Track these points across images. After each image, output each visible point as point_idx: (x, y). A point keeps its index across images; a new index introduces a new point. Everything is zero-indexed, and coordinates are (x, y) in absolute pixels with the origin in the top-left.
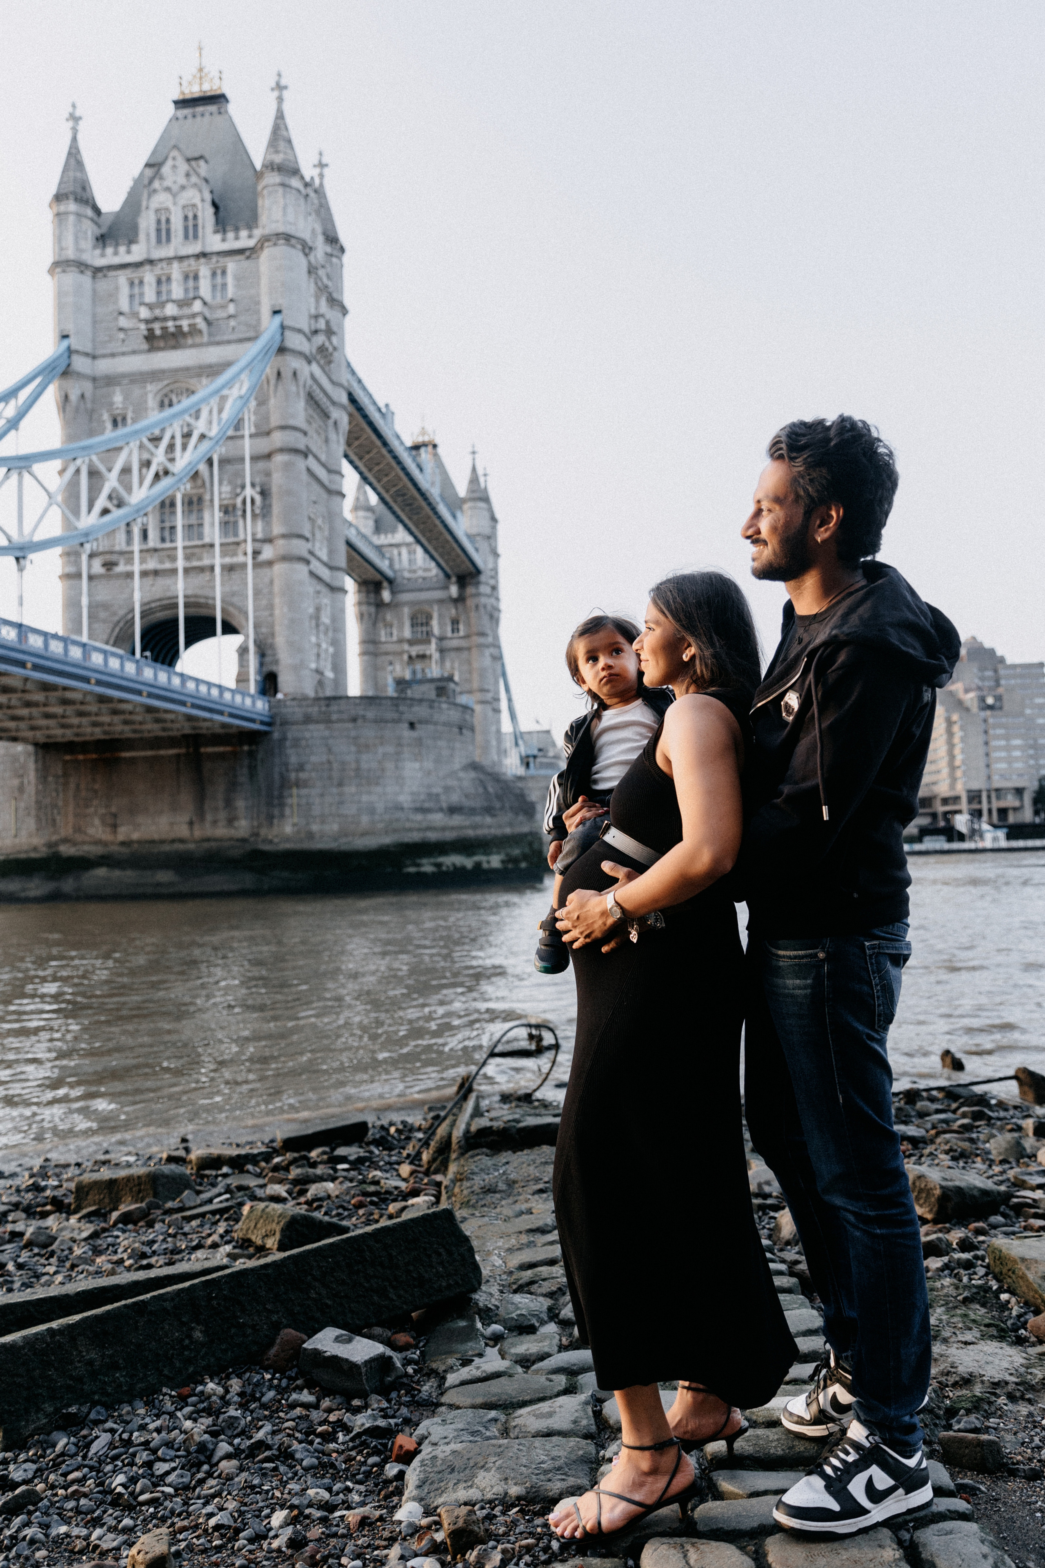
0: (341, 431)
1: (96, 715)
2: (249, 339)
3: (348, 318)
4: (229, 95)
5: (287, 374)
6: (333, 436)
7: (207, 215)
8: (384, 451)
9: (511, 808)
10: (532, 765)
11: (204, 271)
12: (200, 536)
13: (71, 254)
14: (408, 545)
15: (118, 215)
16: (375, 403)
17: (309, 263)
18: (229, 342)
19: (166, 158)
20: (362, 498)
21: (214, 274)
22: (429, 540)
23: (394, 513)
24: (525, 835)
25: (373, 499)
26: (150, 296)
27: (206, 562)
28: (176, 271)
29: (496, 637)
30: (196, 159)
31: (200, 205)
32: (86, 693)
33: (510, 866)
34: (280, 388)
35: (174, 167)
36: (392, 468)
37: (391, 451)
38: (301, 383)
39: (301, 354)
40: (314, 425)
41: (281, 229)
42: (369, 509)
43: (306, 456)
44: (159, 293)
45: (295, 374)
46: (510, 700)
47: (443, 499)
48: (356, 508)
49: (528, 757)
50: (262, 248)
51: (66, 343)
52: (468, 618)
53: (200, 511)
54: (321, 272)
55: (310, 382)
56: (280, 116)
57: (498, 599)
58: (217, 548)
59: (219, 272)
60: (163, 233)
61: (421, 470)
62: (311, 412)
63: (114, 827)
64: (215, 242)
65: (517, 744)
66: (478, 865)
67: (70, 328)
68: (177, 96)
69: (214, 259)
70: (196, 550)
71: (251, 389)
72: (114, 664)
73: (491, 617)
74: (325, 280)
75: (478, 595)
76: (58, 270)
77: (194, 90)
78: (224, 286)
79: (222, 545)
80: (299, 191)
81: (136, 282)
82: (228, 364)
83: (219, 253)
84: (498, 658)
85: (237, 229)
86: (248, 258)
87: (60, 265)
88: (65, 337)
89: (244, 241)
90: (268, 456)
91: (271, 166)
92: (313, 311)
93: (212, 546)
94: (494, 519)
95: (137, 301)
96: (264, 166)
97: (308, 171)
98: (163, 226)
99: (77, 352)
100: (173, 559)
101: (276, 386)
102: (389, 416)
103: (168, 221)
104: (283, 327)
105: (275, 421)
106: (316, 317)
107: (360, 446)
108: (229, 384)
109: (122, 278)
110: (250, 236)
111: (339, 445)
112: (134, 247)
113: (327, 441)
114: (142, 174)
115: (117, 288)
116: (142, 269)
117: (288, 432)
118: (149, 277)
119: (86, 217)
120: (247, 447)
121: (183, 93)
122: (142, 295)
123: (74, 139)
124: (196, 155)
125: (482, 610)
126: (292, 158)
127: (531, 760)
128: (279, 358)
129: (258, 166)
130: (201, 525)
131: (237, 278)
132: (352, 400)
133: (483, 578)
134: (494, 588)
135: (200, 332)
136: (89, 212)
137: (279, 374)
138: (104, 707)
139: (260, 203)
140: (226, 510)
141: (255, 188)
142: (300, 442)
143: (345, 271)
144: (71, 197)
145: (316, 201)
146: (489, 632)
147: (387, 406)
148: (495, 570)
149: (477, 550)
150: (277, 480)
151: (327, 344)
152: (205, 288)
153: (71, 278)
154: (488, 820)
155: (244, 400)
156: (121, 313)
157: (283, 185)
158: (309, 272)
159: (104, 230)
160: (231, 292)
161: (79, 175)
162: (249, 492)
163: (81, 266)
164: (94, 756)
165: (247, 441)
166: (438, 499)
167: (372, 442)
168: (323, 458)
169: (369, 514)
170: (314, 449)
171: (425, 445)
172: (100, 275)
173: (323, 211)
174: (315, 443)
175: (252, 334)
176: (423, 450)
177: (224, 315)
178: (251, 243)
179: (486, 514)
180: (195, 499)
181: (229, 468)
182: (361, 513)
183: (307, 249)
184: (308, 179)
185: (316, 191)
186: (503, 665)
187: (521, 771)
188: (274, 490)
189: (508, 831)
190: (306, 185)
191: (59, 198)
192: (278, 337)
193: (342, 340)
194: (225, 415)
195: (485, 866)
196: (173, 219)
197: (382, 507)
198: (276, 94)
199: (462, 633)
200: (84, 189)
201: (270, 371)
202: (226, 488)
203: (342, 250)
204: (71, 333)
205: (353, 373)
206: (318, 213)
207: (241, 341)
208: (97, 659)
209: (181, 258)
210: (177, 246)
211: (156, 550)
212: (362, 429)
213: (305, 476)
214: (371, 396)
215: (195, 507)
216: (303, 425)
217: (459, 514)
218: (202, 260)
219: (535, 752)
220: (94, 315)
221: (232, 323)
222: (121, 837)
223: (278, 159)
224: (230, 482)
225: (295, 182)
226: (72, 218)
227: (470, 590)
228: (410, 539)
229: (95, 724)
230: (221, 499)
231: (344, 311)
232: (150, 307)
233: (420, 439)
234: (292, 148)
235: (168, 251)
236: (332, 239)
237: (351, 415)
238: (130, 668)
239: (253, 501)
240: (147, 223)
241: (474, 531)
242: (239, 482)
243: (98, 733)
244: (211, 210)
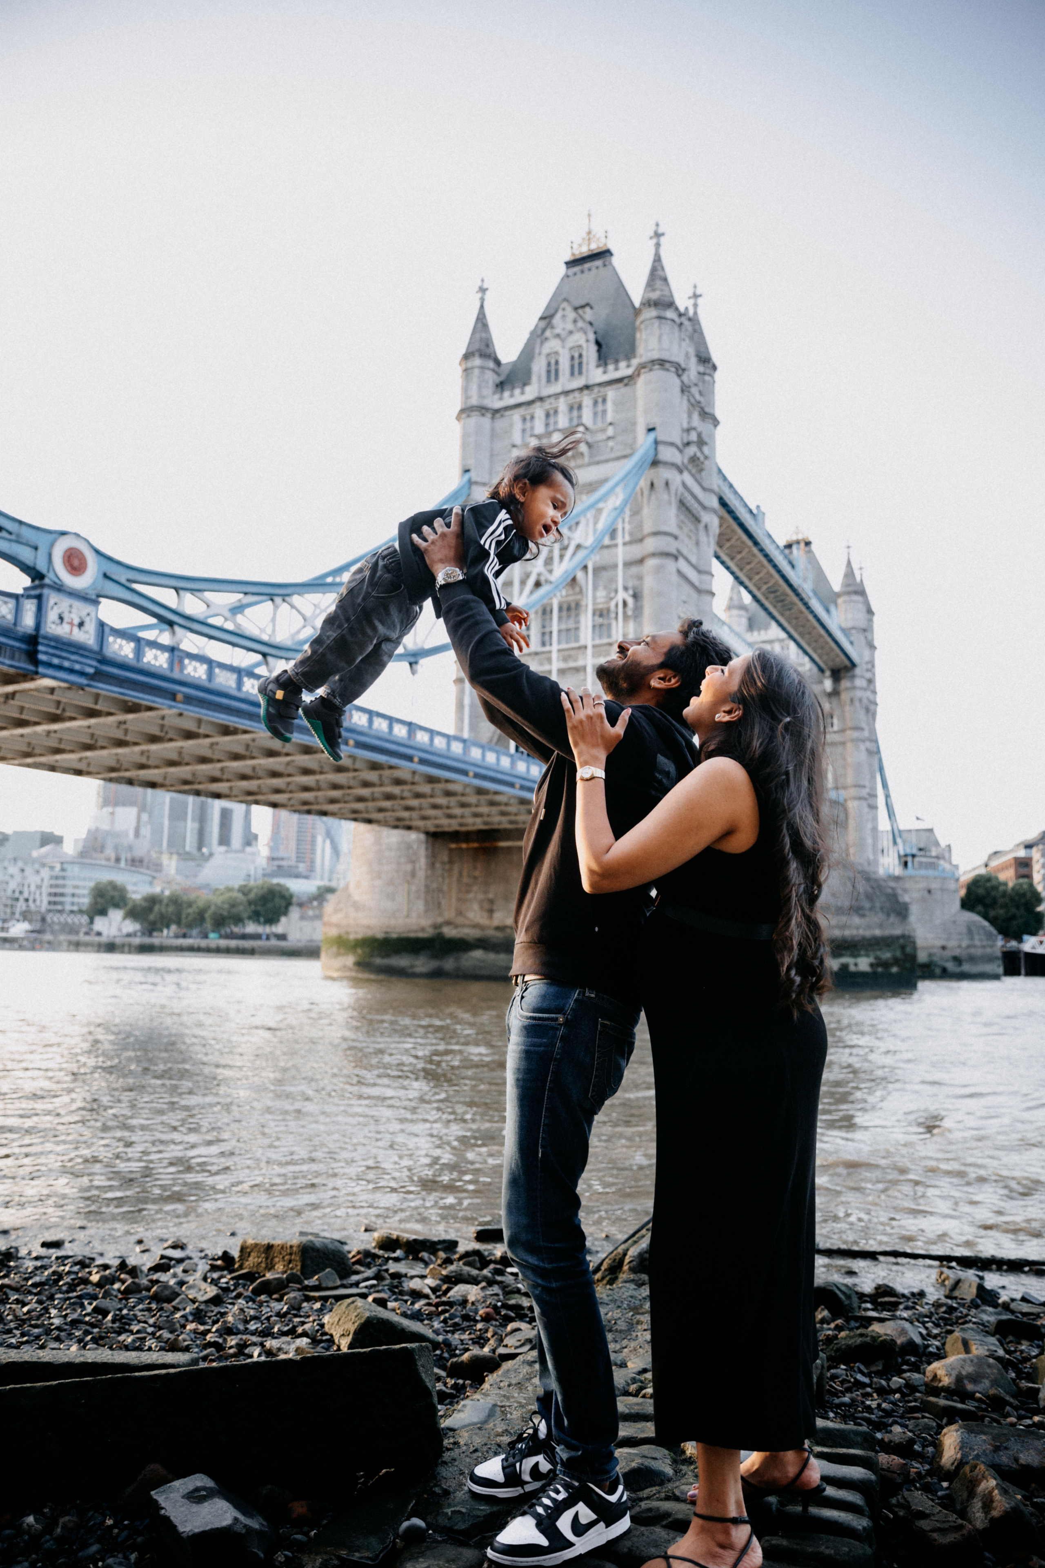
0: (711, 534)
1: (477, 806)
2: (625, 457)
3: (719, 428)
4: (613, 250)
5: (659, 484)
6: (703, 538)
7: (591, 353)
8: (755, 550)
9: (882, 909)
10: (910, 864)
11: (587, 401)
12: (577, 639)
13: (474, 401)
14: (781, 641)
15: (515, 364)
16: (746, 506)
17: (682, 382)
18: (607, 461)
19: (556, 311)
20: (735, 597)
21: (595, 403)
22: (801, 635)
23: (766, 609)
24: (898, 938)
25: (747, 598)
26: (539, 427)
27: (580, 663)
28: (562, 404)
29: (873, 731)
30: (583, 307)
31: (584, 345)
32: (466, 786)
33: (880, 970)
34: (653, 497)
35: (564, 316)
36: (763, 566)
37: (762, 550)
38: (673, 491)
39: (674, 465)
40: (686, 530)
41: (656, 355)
42: (743, 607)
43: (676, 558)
44: (547, 425)
45: (667, 484)
46: (887, 796)
47: (815, 593)
48: (729, 608)
49: (906, 856)
50: (639, 375)
51: (467, 476)
52: (843, 711)
53: (577, 615)
54: (694, 390)
55: (681, 489)
56: (658, 259)
57: (874, 692)
58: (590, 650)
59: (600, 400)
60: (552, 373)
61: (793, 566)
62: (682, 517)
63: (491, 912)
64: (597, 375)
65: (895, 843)
66: (844, 967)
67: (471, 463)
68: (568, 257)
69: (596, 389)
70: (573, 652)
71: (625, 502)
72: (491, 758)
73: (867, 710)
74: (698, 397)
75: (854, 688)
76: (464, 416)
77: (584, 250)
78: (604, 412)
79: (594, 646)
80: (673, 321)
81: (528, 417)
82: (606, 480)
83: (600, 385)
84: (875, 752)
85: (617, 361)
86: (626, 385)
87: (466, 411)
88: (467, 471)
89: (624, 370)
90: (641, 561)
91: (649, 303)
92: (685, 426)
93: (586, 647)
94: (870, 612)
95: (528, 433)
96: (643, 304)
97: (682, 302)
98: (553, 367)
99: (476, 483)
100: (549, 660)
101: (650, 495)
102: (760, 517)
103: (557, 362)
104: (656, 442)
105: (648, 528)
106: (688, 430)
107: (732, 547)
108: (604, 498)
109: (516, 416)
110: (628, 366)
111: (709, 546)
112: (528, 389)
113: (697, 543)
114: (537, 326)
115: (511, 425)
116: (534, 406)
117: (659, 538)
118: (539, 412)
119: (488, 369)
120: (621, 554)
121: (573, 254)
122: (532, 428)
123: (482, 307)
124: (583, 303)
125: (857, 703)
126: (667, 293)
127: (909, 859)
128: (653, 471)
129: (637, 304)
130: (577, 629)
131: (616, 404)
132: (723, 503)
133: (858, 671)
134: (871, 681)
135: (582, 454)
136: (491, 364)
137: (652, 485)
138: (483, 798)
139: (638, 335)
140: (601, 613)
141: (633, 323)
142: (671, 546)
143: (717, 385)
144: (477, 355)
145: (690, 329)
146: (864, 725)
147: (758, 507)
148: (872, 663)
149: (852, 643)
150: (649, 583)
151: (699, 454)
152: (587, 416)
153: (475, 420)
154: (856, 920)
155: (620, 510)
156: (514, 446)
157: (659, 318)
158: (682, 391)
159: (502, 378)
160: (610, 417)
161: (484, 335)
162: (621, 595)
163: (482, 410)
164: (476, 845)
165: (620, 549)
166: (811, 594)
167: (743, 543)
168: (694, 560)
169: (743, 613)
170: (685, 551)
171: (798, 542)
172: (498, 415)
173: (696, 335)
174: (686, 546)
175: (628, 451)
176: (794, 548)
177: (604, 437)
178: (629, 372)
179: (862, 608)
180: (573, 605)
181: (605, 575)
182: (735, 612)
183: (680, 370)
184: (682, 309)
185: (690, 319)
186: (880, 760)
187: (898, 871)
188: (646, 592)
189: (878, 932)
190: (680, 315)
191: (467, 356)
192: (652, 452)
193: (713, 449)
194: (600, 526)
195: (852, 968)
196: (561, 360)
197: (755, 605)
198: (654, 241)
199: (836, 728)
200: (487, 346)
201: (643, 483)
202: (601, 594)
203: (714, 368)
204: (472, 468)
205: (725, 479)
206: (691, 338)
207: (617, 459)
208: (475, 753)
209: (566, 393)
210: (565, 382)
211: (536, 654)
212: (733, 531)
213: (675, 578)
214: (742, 499)
215: (573, 613)
216: (674, 530)
217: (832, 608)
218: (586, 392)
219: (915, 851)
220: (492, 450)
221: (611, 443)
222: (496, 922)
223: (654, 296)
224: (605, 588)
225: (670, 314)
226: (476, 372)
227: (845, 684)
228: (783, 635)
229: (476, 815)
230: (594, 604)
231: (716, 422)
232: (539, 437)
233: (794, 538)
234: (668, 285)
235: (556, 388)
236: (705, 359)
237: (721, 518)
238: (505, 762)
239: (625, 604)
240: (539, 367)
241: (849, 624)
242: (614, 586)
243: (478, 824)
244: (593, 348)
